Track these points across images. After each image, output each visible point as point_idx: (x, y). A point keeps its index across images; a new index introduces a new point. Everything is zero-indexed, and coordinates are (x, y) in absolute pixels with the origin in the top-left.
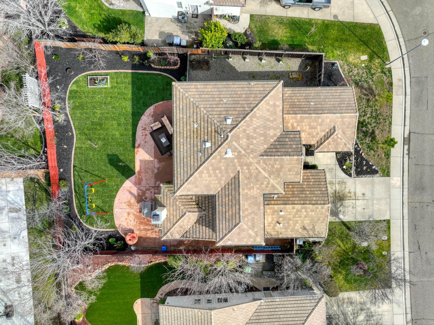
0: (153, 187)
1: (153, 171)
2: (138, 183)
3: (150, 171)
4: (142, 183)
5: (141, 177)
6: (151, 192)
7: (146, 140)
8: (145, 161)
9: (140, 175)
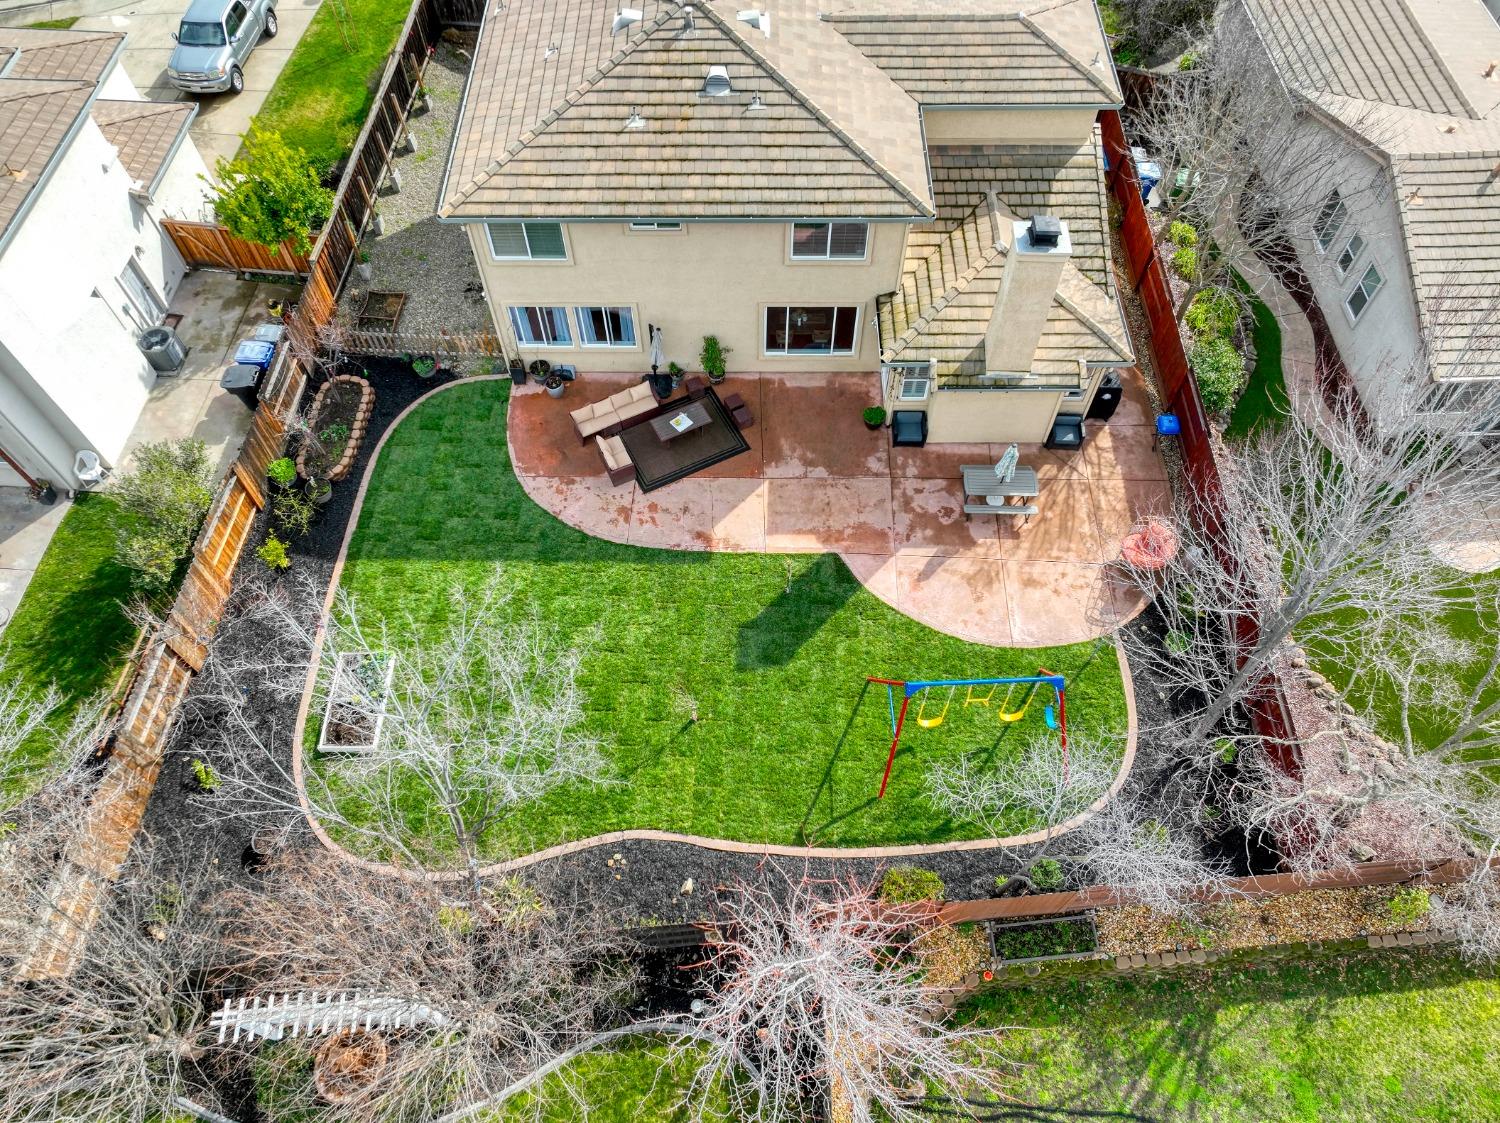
0: (894, 484)
1: (821, 483)
2: (879, 542)
3: (819, 493)
4: (878, 527)
5: (849, 531)
6: (919, 491)
7: (674, 509)
8: (773, 512)
9: (841, 532)
